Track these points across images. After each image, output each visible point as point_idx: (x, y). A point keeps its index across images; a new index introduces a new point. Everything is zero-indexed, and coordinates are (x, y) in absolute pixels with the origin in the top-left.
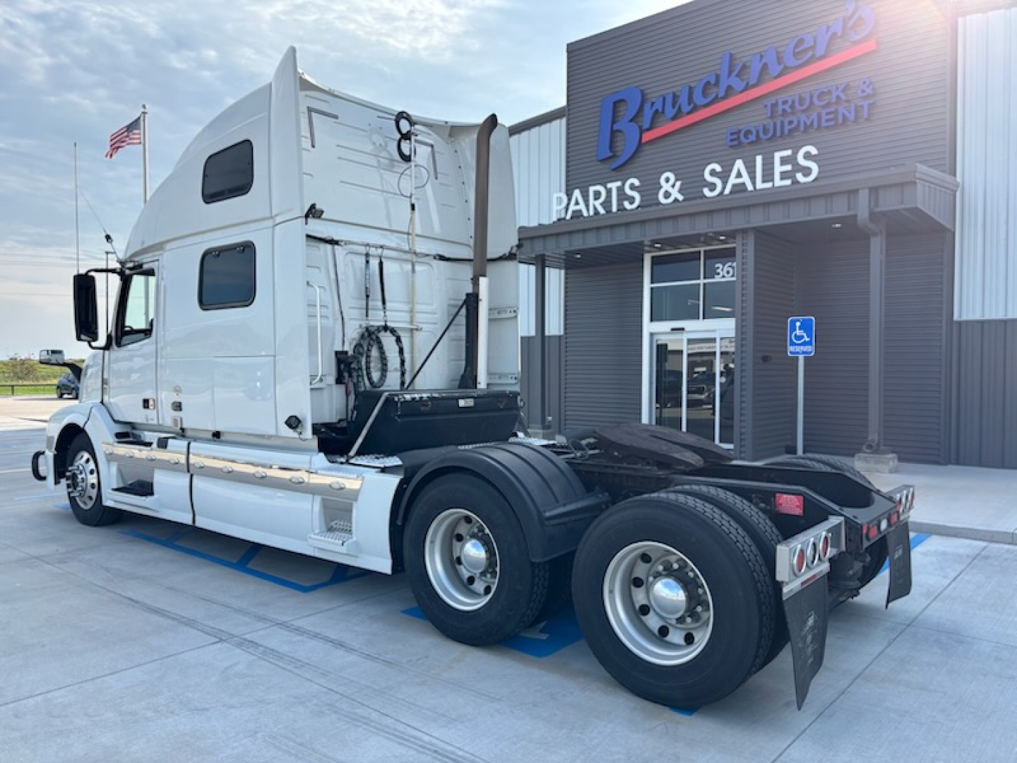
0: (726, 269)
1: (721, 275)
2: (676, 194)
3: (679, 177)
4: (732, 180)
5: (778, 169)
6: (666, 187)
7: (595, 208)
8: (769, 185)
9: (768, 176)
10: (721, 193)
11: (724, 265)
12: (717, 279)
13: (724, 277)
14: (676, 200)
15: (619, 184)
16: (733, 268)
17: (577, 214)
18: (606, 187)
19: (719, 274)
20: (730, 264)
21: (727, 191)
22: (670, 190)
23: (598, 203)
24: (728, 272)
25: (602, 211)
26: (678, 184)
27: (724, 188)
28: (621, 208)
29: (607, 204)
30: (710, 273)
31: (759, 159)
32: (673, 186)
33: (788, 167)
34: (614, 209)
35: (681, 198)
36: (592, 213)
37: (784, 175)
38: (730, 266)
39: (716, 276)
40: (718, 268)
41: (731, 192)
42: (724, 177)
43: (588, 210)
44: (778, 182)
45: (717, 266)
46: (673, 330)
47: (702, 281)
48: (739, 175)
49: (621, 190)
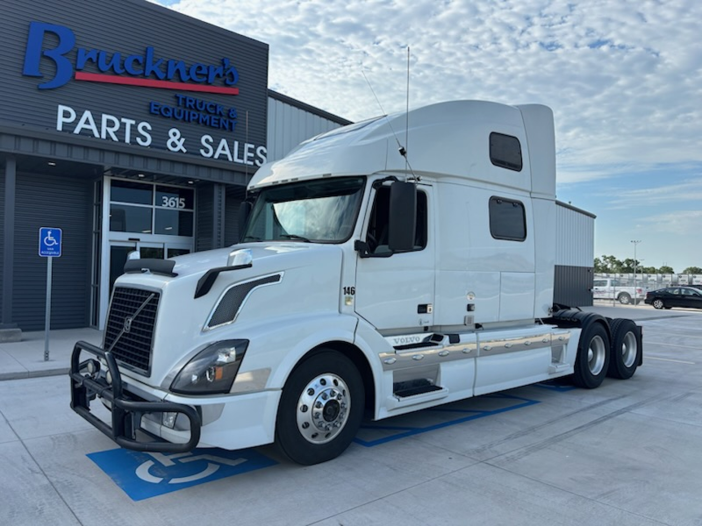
0: (170, 201)
1: (167, 205)
2: (180, 146)
3: (184, 135)
4: (219, 151)
5: (247, 154)
6: (173, 139)
7: (107, 133)
8: (241, 161)
9: (241, 156)
10: (212, 157)
11: (169, 199)
12: (164, 207)
13: (168, 206)
14: (181, 151)
15: (133, 122)
16: (176, 202)
17: (89, 132)
18: (120, 120)
19: (165, 204)
20: (173, 198)
21: (216, 156)
22: (177, 142)
23: (111, 131)
24: (172, 204)
25: (115, 138)
26: (183, 140)
27: (214, 153)
28: (133, 142)
29: (121, 133)
30: (160, 202)
31: (236, 143)
32: (179, 140)
33: (252, 155)
34: (127, 140)
35: (184, 150)
36: (104, 136)
37: (249, 159)
38: (174, 200)
39: (163, 205)
40: (165, 199)
41: (219, 158)
42: (215, 146)
43: (100, 133)
44: (245, 161)
45: (164, 198)
46: (130, 239)
47: (154, 207)
48: (223, 149)
49: (134, 128)
